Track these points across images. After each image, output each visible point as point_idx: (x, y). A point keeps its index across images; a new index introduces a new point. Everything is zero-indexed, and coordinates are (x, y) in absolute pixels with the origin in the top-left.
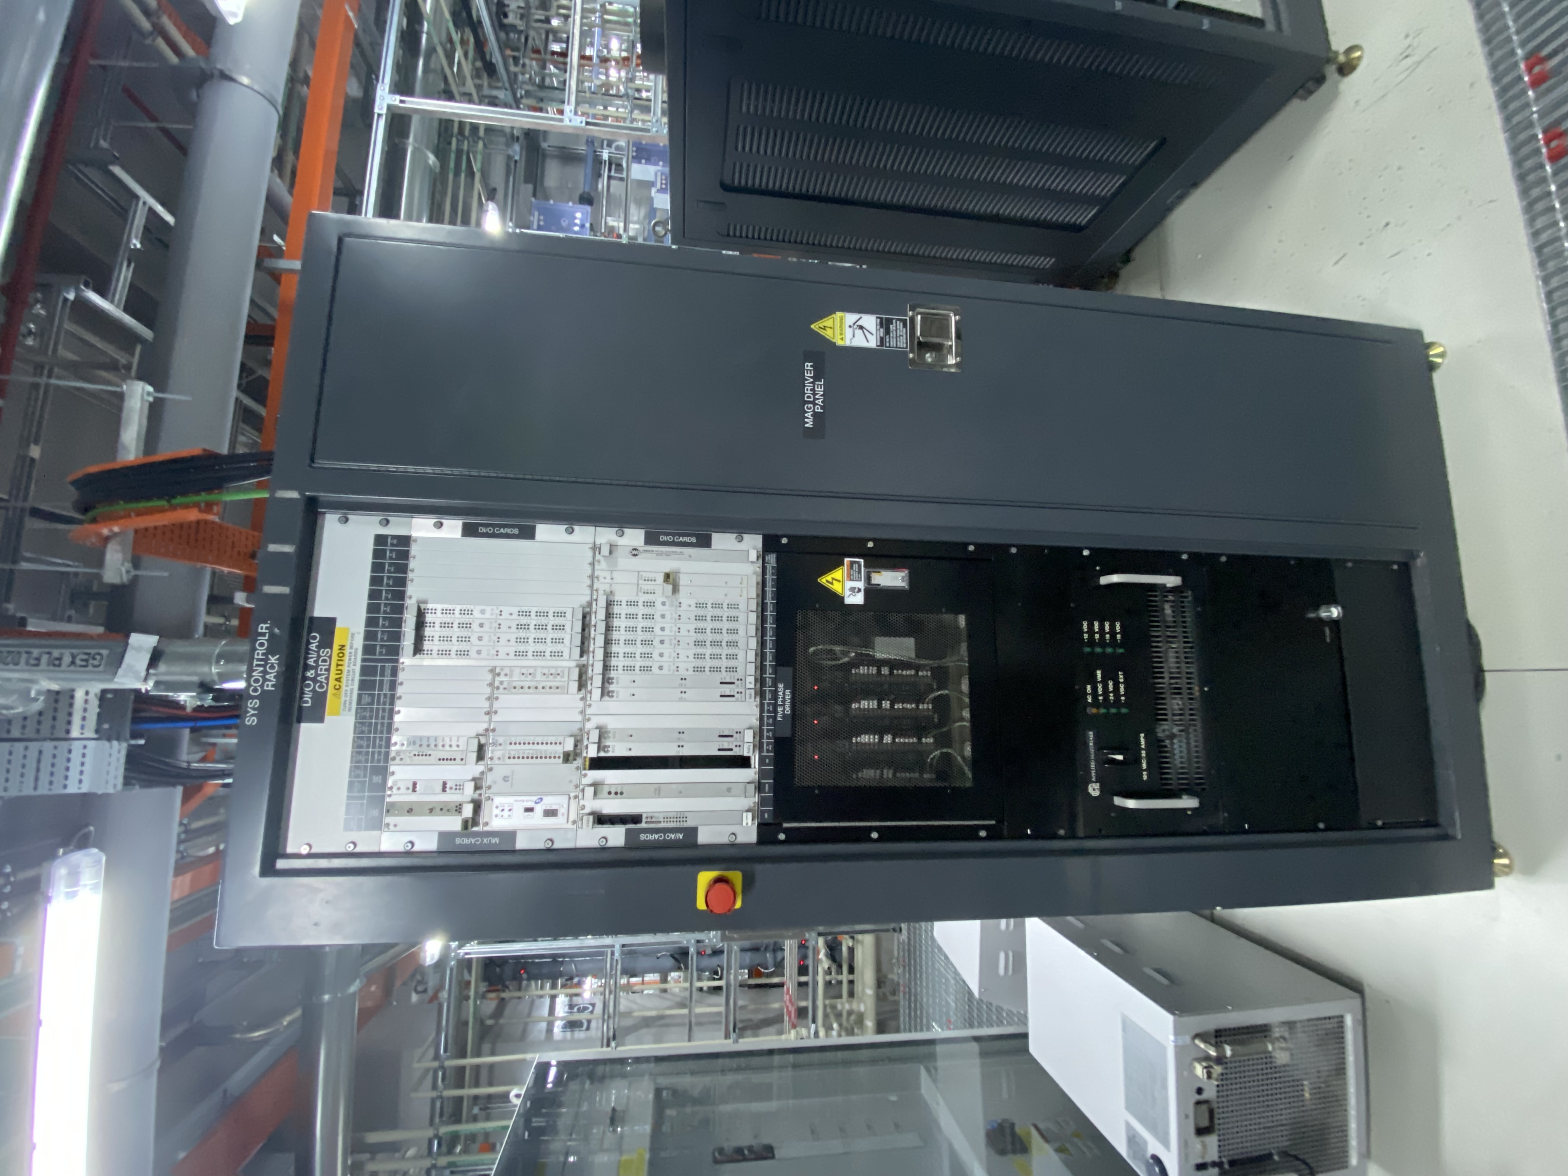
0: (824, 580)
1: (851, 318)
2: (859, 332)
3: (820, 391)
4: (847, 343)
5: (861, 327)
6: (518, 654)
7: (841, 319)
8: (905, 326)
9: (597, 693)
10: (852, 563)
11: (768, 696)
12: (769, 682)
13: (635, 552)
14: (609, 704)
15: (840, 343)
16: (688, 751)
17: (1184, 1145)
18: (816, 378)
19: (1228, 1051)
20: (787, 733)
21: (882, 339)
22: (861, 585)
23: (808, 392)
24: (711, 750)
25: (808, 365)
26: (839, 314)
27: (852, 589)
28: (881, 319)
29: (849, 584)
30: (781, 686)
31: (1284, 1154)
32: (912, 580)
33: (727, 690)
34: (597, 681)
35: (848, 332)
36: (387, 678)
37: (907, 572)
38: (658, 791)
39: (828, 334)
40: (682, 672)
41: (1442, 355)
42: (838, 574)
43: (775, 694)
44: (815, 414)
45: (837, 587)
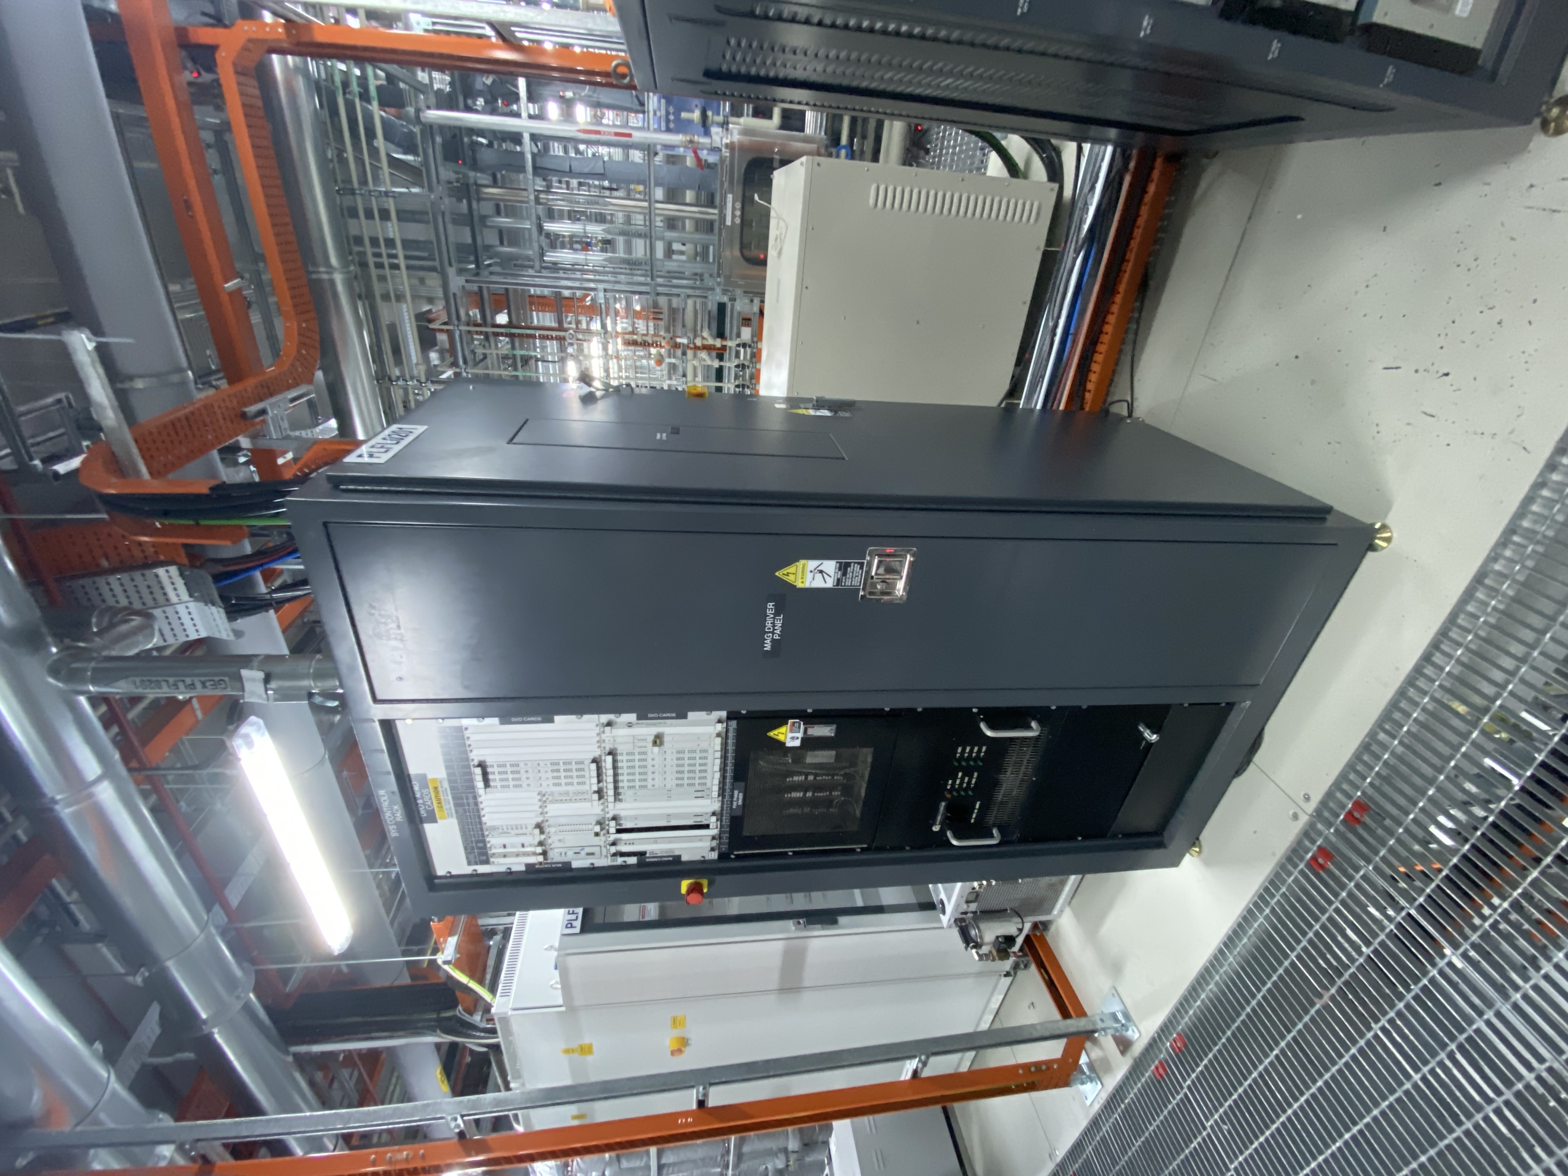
0: (771, 734)
1: (812, 564)
2: (819, 576)
3: (779, 624)
4: (807, 585)
5: (821, 572)
6: (555, 785)
7: (804, 566)
8: (861, 568)
9: (611, 799)
10: (794, 723)
11: (727, 798)
12: (728, 790)
13: (630, 725)
14: (619, 805)
15: (800, 585)
16: (674, 823)
17: (957, 905)
18: (777, 614)
19: (994, 883)
20: (739, 813)
21: (838, 580)
22: (800, 735)
23: (769, 624)
24: (690, 822)
25: (770, 605)
26: (802, 562)
27: (793, 738)
28: (841, 563)
29: (791, 735)
30: (736, 792)
31: (1012, 909)
32: (838, 732)
33: (699, 794)
34: (611, 792)
35: (809, 576)
36: (471, 801)
37: (834, 727)
38: (655, 841)
39: (791, 579)
40: (668, 786)
41: (1388, 540)
42: (783, 729)
43: (732, 796)
44: (773, 641)
45: (781, 738)
